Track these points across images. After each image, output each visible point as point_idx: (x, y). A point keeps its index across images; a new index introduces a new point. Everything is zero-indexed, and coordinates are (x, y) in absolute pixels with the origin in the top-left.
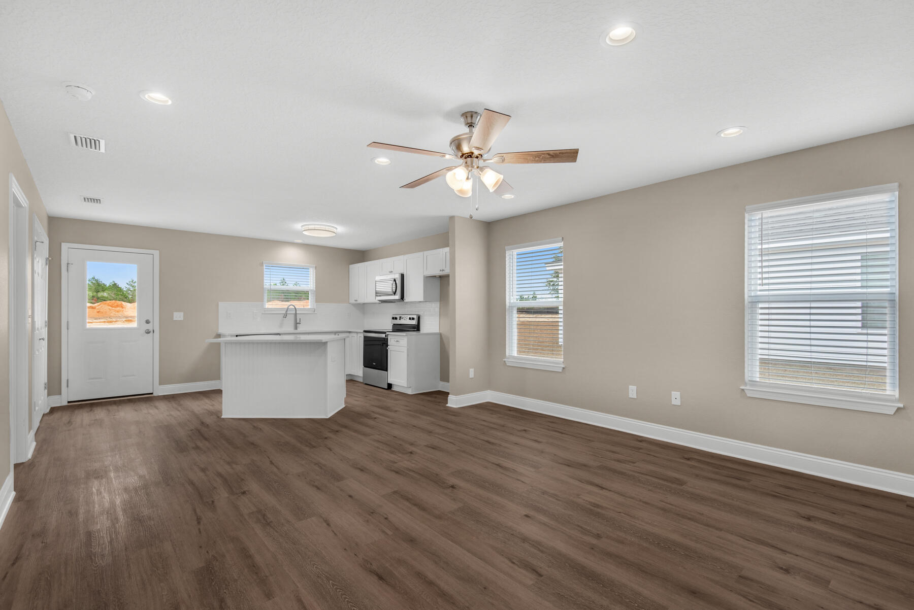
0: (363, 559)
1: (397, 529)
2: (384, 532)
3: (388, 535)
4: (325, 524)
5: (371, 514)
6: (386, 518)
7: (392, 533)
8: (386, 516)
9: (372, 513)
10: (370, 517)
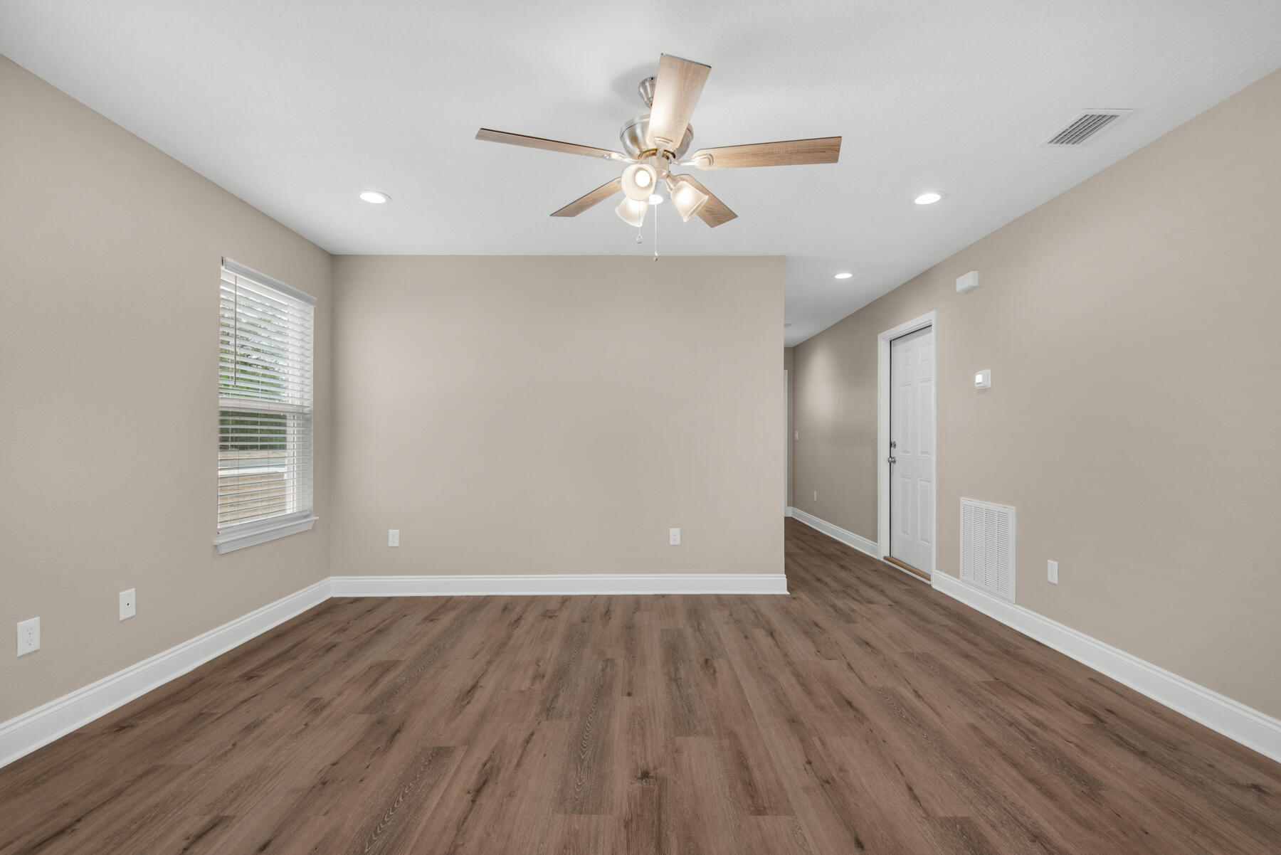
0: (863, 724)
1: (802, 741)
2: (823, 743)
3: (820, 740)
4: (916, 791)
5: (830, 780)
6: (809, 763)
7: (813, 738)
8: (808, 766)
9: (827, 782)
10: (834, 774)
